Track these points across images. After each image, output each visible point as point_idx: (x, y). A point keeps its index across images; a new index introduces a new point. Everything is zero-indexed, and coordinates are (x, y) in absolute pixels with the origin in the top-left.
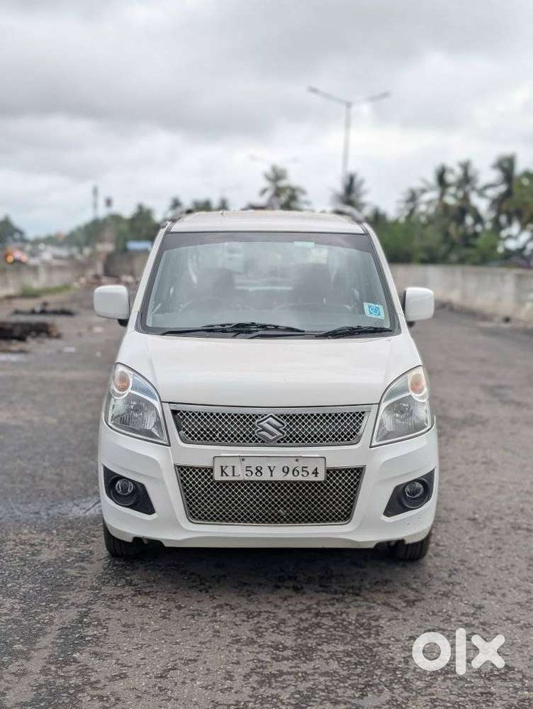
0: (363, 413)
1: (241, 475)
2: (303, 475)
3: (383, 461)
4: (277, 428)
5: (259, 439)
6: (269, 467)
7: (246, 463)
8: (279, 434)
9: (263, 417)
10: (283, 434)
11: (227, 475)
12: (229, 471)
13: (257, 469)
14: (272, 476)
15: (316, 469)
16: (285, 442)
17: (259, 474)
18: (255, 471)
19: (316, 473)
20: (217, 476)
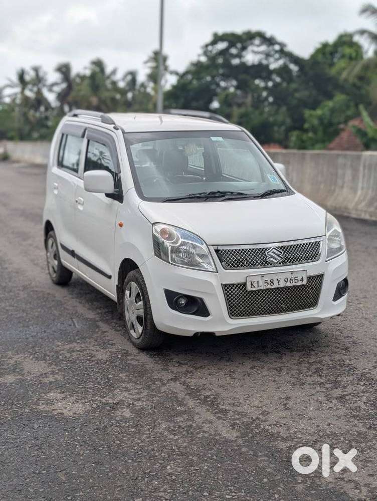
0: (320, 241)
1: (262, 286)
2: (295, 282)
3: (334, 268)
4: (278, 256)
5: (269, 263)
6: (277, 279)
7: (265, 278)
8: (280, 259)
9: (269, 249)
10: (282, 258)
11: (254, 287)
12: (256, 284)
13: (271, 281)
14: (279, 284)
15: (302, 278)
16: (283, 263)
17: (272, 284)
18: (269, 283)
19: (302, 280)
20: (249, 288)
